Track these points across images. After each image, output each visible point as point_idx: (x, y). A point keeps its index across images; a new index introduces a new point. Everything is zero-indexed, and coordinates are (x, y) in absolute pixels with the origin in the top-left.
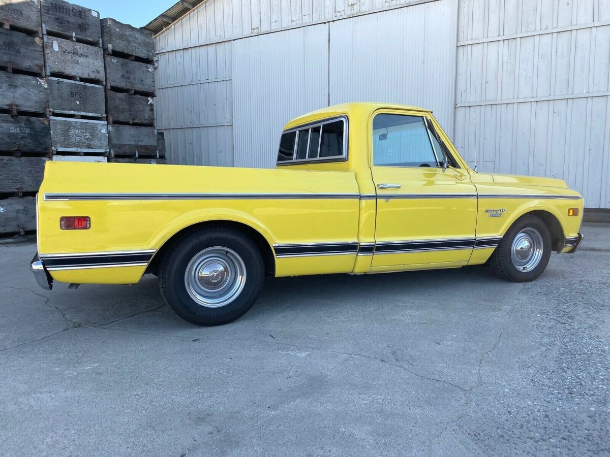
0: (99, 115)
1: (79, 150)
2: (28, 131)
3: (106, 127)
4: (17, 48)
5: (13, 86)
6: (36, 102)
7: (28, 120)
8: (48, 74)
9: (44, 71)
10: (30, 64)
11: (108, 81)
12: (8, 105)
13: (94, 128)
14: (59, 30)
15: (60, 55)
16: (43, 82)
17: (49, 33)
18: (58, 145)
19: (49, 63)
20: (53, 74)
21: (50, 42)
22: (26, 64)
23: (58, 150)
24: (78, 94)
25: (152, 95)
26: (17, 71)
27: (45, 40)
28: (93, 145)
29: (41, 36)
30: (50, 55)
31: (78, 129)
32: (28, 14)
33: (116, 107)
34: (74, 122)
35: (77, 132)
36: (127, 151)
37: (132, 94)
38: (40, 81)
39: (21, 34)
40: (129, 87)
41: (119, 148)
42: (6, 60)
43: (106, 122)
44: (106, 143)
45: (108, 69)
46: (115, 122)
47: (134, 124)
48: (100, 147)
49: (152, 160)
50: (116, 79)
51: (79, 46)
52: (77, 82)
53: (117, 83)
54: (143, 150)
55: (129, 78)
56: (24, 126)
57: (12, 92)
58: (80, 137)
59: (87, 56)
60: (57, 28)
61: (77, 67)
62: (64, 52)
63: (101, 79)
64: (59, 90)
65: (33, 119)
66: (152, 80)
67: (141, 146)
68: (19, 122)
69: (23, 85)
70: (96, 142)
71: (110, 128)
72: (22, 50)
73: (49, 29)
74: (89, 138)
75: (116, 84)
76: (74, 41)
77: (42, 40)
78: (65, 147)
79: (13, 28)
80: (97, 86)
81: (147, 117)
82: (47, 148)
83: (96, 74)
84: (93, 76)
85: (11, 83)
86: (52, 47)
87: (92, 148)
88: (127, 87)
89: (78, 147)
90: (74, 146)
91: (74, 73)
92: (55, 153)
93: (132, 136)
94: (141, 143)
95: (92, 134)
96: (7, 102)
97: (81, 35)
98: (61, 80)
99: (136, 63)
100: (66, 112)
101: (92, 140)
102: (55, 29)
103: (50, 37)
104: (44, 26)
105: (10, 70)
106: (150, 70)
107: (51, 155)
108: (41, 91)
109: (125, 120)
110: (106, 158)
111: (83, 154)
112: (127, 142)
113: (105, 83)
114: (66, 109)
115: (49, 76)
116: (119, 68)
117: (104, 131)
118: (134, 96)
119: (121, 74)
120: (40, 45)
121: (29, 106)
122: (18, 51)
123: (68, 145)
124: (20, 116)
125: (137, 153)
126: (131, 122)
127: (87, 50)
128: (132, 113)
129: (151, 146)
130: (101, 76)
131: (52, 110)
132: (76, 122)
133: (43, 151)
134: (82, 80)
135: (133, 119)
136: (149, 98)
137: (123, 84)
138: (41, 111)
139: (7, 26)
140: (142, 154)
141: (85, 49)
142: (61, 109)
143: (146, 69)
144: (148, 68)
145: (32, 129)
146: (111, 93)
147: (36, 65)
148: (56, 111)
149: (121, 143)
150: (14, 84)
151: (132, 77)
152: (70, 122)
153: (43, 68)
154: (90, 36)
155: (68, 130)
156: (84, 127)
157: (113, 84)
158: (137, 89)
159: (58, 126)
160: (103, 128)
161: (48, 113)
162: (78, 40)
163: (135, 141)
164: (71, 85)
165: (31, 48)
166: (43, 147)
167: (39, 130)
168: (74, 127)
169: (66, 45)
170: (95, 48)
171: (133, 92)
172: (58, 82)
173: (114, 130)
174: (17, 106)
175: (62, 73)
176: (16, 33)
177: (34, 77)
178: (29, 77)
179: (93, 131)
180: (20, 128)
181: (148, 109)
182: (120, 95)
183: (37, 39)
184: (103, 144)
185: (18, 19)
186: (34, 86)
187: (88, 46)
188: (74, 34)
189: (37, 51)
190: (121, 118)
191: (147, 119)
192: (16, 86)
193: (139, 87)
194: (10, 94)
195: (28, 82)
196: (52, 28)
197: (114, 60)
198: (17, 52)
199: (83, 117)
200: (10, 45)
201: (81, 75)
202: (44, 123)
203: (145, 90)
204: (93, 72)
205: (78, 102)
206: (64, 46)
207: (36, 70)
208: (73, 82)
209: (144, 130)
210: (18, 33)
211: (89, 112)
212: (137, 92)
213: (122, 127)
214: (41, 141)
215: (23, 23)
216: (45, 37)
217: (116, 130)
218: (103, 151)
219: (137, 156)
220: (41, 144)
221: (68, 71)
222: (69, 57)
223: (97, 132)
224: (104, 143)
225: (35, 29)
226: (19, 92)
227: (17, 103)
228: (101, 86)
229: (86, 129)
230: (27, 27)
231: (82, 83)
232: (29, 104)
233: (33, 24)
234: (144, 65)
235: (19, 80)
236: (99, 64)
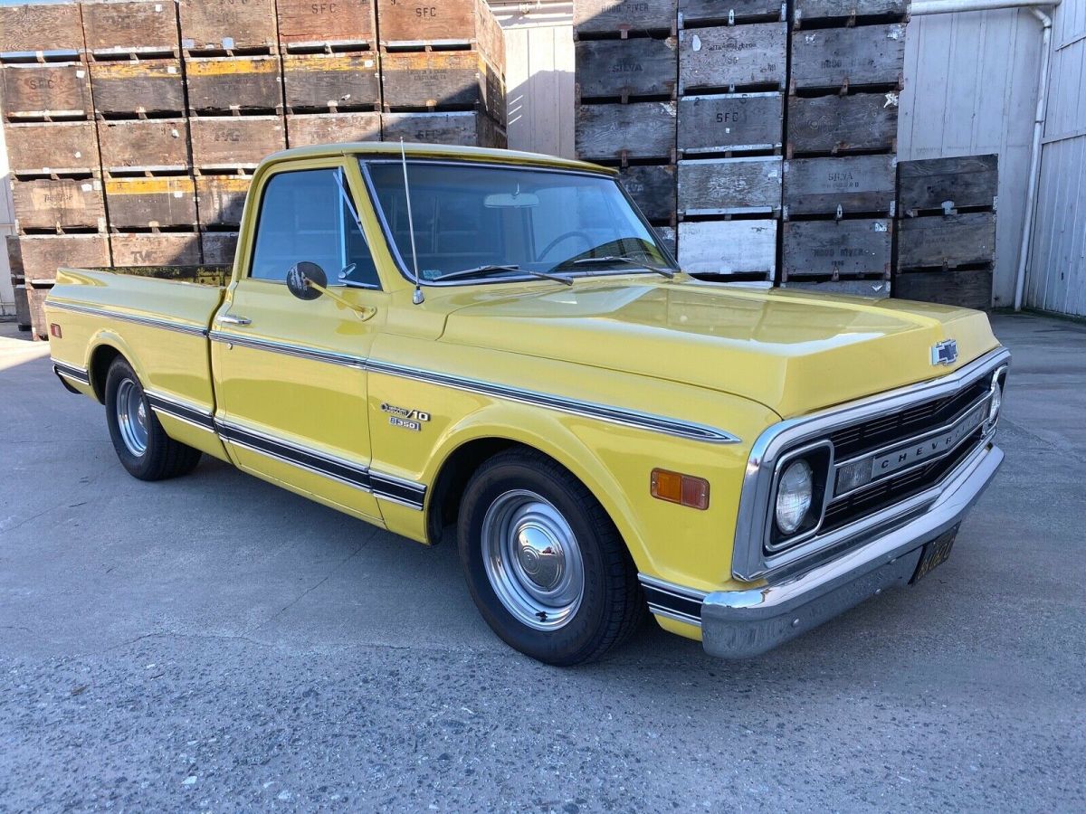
0: (769, 146)
1: (723, 211)
2: (640, 188)
3: (779, 166)
4: (636, 63)
5: (624, 124)
6: (657, 141)
7: (643, 172)
8: (681, 92)
9: (675, 90)
10: (655, 84)
11: (791, 80)
12: (615, 154)
13: (755, 170)
14: (706, 14)
15: (703, 56)
16: (670, 109)
17: (688, 25)
18: (688, 206)
19: (683, 73)
20: (689, 92)
21: (688, 39)
22: (649, 84)
23: (687, 214)
24: (730, 116)
25: (894, 87)
26: (634, 99)
27: (681, 38)
28: (751, 200)
29: (675, 34)
30: (686, 62)
31: (725, 175)
32: (656, 4)
33: (804, 127)
34: (718, 165)
35: (723, 180)
36: (818, 207)
37: (844, 95)
38: (666, 106)
39: (644, 40)
40: (838, 80)
41: (800, 203)
42: (622, 86)
43: (781, 157)
44: (776, 195)
45: (793, 58)
46: (797, 156)
47: (841, 154)
48: (764, 204)
49: (879, 220)
50: (810, 72)
51: (740, 33)
52: (729, 96)
53: (811, 79)
54: (856, 203)
55: (838, 65)
56: (636, 181)
57: (622, 133)
58: (727, 188)
59: (752, 45)
60: (702, 11)
61: (733, 68)
62: (711, 49)
63: (777, 79)
64: (696, 116)
65: (649, 169)
66: (898, 55)
67: (852, 196)
68: (630, 176)
69: (639, 119)
70: (757, 195)
71: (787, 167)
72: (644, 66)
73: (687, 18)
74: (744, 189)
75: (809, 81)
76: (731, 25)
77: (676, 41)
78: (700, 208)
79: (633, 34)
80: (769, 94)
81: (877, 135)
82: (668, 213)
83: (768, 72)
84: (760, 78)
85: (622, 120)
86: (691, 46)
87: (747, 206)
88: (834, 83)
89: (722, 205)
90: (715, 204)
91: (725, 82)
92: (682, 218)
93: (834, 178)
94: (853, 190)
95: (750, 182)
96: (615, 148)
97: (744, 10)
98: (701, 97)
99: (861, 29)
100: (706, 150)
101: (749, 192)
102: (699, 14)
103: (688, 31)
104: (680, 15)
105: (624, 100)
106: (894, 36)
107: (673, 222)
108: (665, 123)
109: (822, 149)
110: (775, 222)
111: (730, 217)
112: (820, 191)
113: (784, 86)
114: (706, 145)
115: (682, 96)
116: (820, 49)
117: (775, 174)
118: (849, 98)
119: (821, 60)
120: (673, 48)
121: (644, 150)
122: (639, 68)
123: (703, 204)
124: (632, 167)
125: (840, 209)
126: (835, 150)
127: (755, 33)
128: (839, 132)
129: (878, 192)
130: (779, 75)
131: (682, 150)
132: (723, 165)
133: (661, 217)
134: (739, 89)
135: (842, 144)
136: (888, 96)
137: (823, 80)
138: (663, 155)
139: (624, 35)
140: (852, 211)
141: (752, 32)
142: (698, 147)
143: (883, 36)
144: (887, 32)
145: (647, 184)
146: (795, 102)
147: (664, 83)
148: (689, 151)
149: (805, 192)
150: (627, 120)
151: (845, 60)
152: (712, 165)
153: (676, 85)
154: (763, 7)
155: (708, 179)
156: (736, 172)
157: (801, 84)
158: (856, 82)
159: (691, 175)
160: (772, 169)
161: (673, 156)
162: (738, 21)
163: (840, 185)
164: (717, 102)
165: (657, 58)
166: (661, 210)
167: (657, 185)
168: (718, 173)
169: (715, 37)
170: (771, 26)
171: (845, 90)
172: (697, 103)
173: (794, 169)
174: (628, 152)
175: (704, 85)
176: (636, 41)
177: (656, 104)
178: (648, 105)
179: (753, 177)
180: (630, 185)
181: (881, 117)
182: (816, 101)
183: (669, 42)
184: (770, 197)
185: (642, 18)
186: (655, 117)
187: (757, 25)
188: (732, 13)
189: (667, 59)
190: (814, 144)
191: (876, 140)
192: (628, 123)
193: (860, 76)
194: (619, 136)
195: (647, 112)
196: (694, 15)
197: (810, 37)
198: (637, 69)
199: (736, 154)
200: (627, 63)
201: (738, 82)
202: (665, 174)
203: (876, 81)
204: (761, 71)
205: (728, 130)
206: (712, 39)
207: (663, 90)
208: (722, 96)
209: (864, 162)
210: (639, 40)
211: (748, 143)
212: (854, 90)
213: (811, 162)
214: (659, 202)
215: (649, 22)
216: (681, 33)
217: (799, 169)
218: (769, 210)
219: (839, 216)
220: (660, 206)
221: (716, 80)
222: (718, 55)
223: (761, 177)
224: (773, 194)
225: (666, 25)
226: (633, 130)
227: (629, 148)
228: (777, 93)
229: (740, 175)
230: (654, 27)
231: (739, 95)
232: (645, 146)
233: (663, 18)
234: (881, 28)
235: (634, 113)
236: (777, 53)
